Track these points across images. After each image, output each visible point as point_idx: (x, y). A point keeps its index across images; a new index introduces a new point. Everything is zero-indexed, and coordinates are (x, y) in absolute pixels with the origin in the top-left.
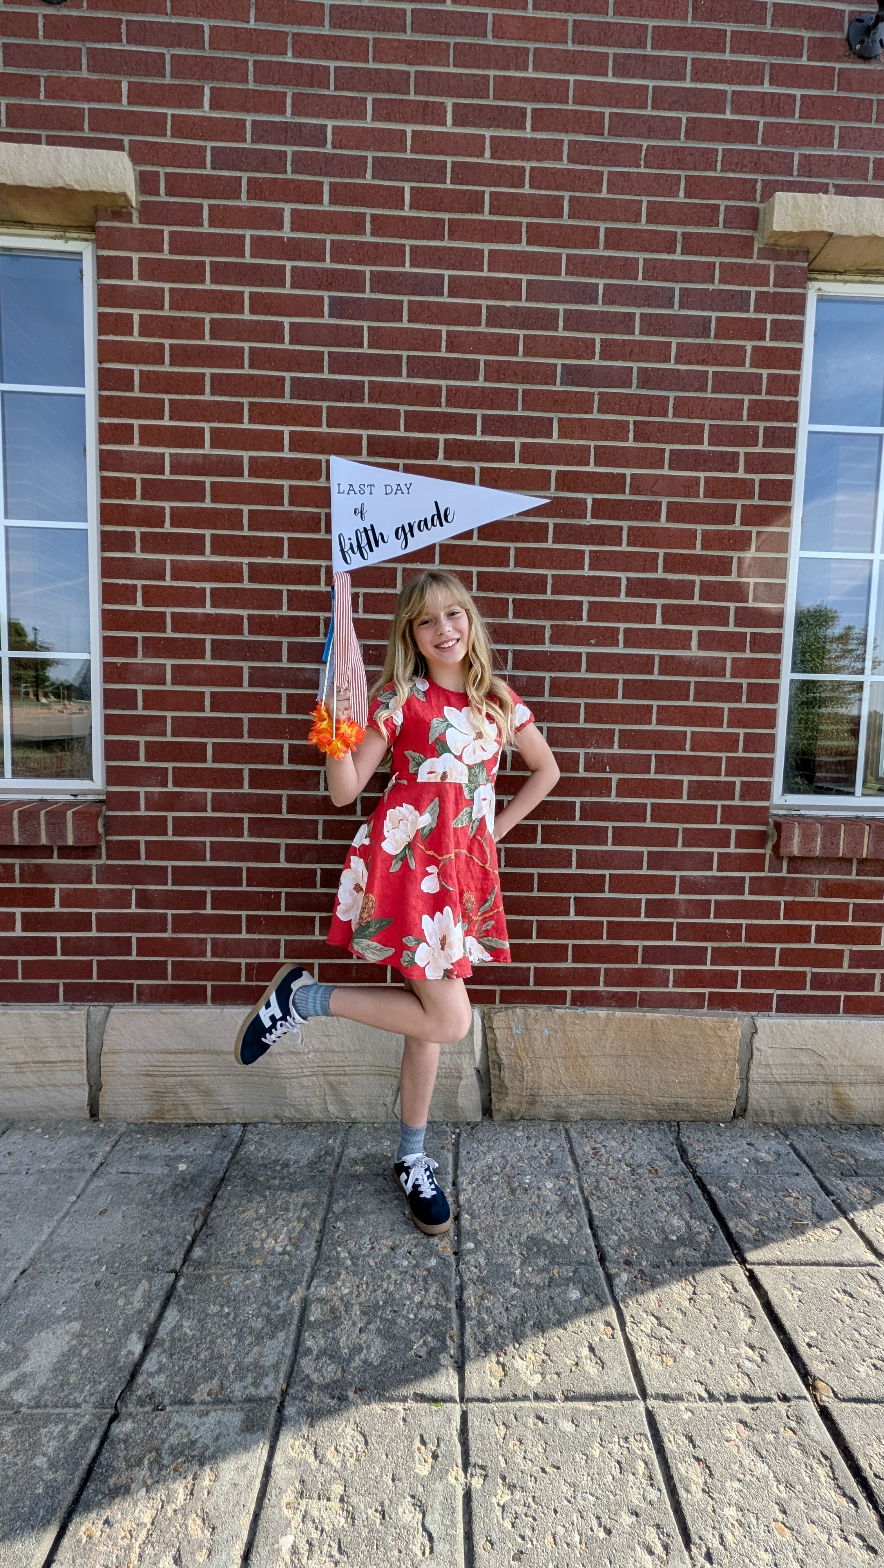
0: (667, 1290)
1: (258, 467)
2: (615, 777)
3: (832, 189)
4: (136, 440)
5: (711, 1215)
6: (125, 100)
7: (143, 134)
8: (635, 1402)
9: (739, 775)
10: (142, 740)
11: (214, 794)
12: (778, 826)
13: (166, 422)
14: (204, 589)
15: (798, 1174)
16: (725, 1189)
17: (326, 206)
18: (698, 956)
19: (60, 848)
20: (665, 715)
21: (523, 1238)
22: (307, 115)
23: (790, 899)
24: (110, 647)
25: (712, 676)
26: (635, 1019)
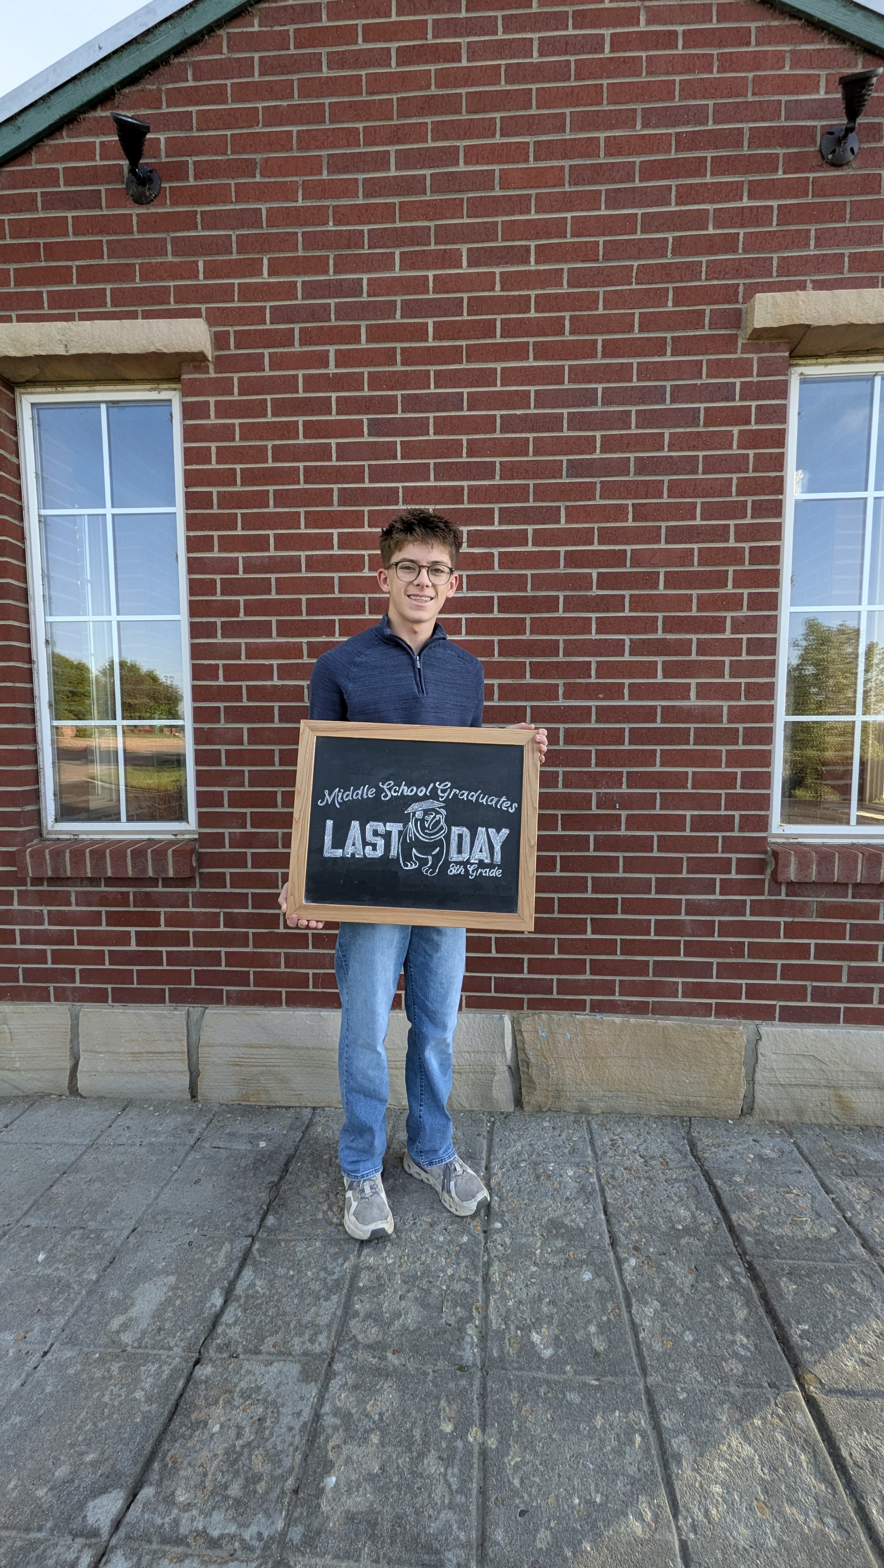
1: (313, 564)
2: (624, 814)
3: (809, 285)
4: (216, 548)
5: (716, 1207)
6: (201, 276)
7: (216, 302)
9: (737, 809)
10: (226, 790)
11: (283, 834)
12: (775, 854)
13: (239, 532)
14: (272, 665)
15: (800, 1172)
16: (730, 1183)
17: (364, 344)
18: (705, 970)
19: (164, 879)
20: (668, 758)
21: (544, 1221)
22: (346, 272)
23: (789, 919)
24: (199, 715)
25: (710, 722)
26: (648, 1025)
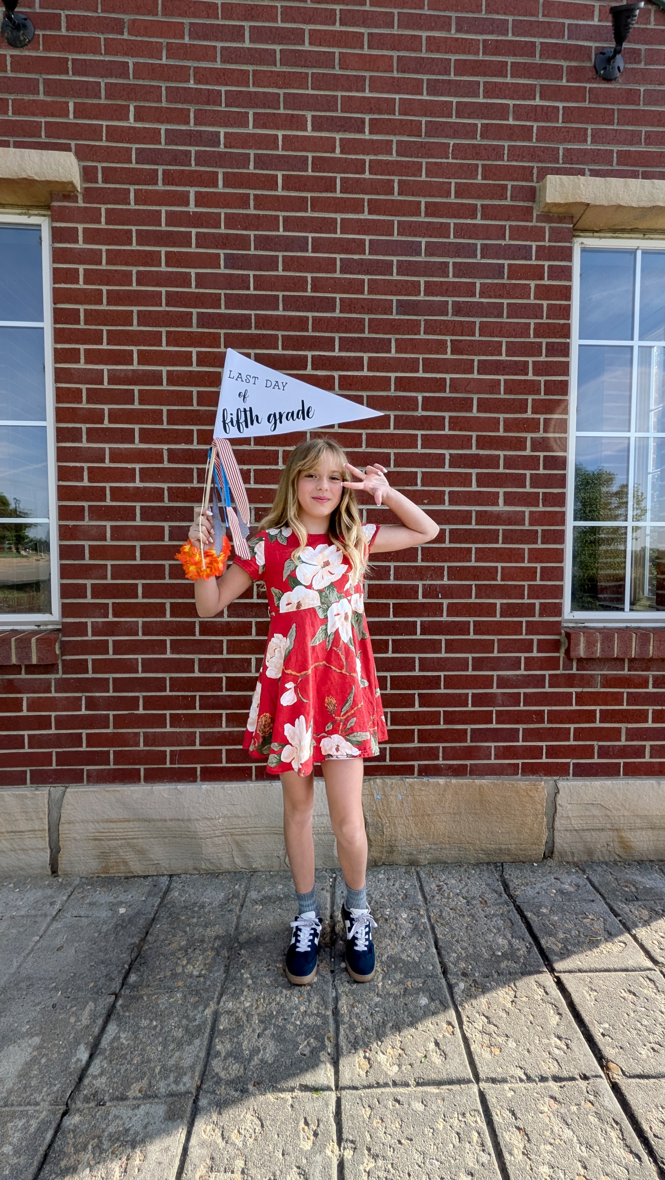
0: (494, 995)
1: (173, 378)
2: (446, 602)
3: (587, 173)
4: (82, 360)
5: (528, 935)
6: (71, 116)
7: (85, 140)
8: (470, 1085)
9: (538, 598)
10: (89, 582)
11: (144, 622)
12: (568, 635)
13: (105, 346)
14: (134, 469)
15: (593, 901)
16: (538, 914)
17: (220, 188)
18: (513, 735)
19: (27, 666)
20: (482, 555)
21: (384, 958)
22: (205, 125)
23: (579, 690)
24: (64, 513)
25: (515, 524)
26: (466, 784)
